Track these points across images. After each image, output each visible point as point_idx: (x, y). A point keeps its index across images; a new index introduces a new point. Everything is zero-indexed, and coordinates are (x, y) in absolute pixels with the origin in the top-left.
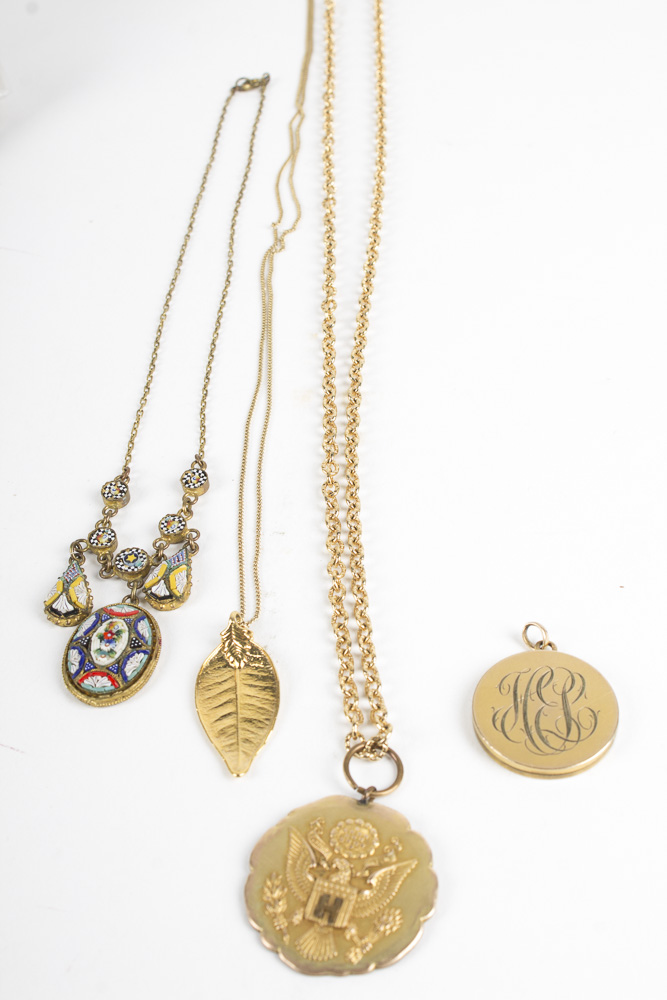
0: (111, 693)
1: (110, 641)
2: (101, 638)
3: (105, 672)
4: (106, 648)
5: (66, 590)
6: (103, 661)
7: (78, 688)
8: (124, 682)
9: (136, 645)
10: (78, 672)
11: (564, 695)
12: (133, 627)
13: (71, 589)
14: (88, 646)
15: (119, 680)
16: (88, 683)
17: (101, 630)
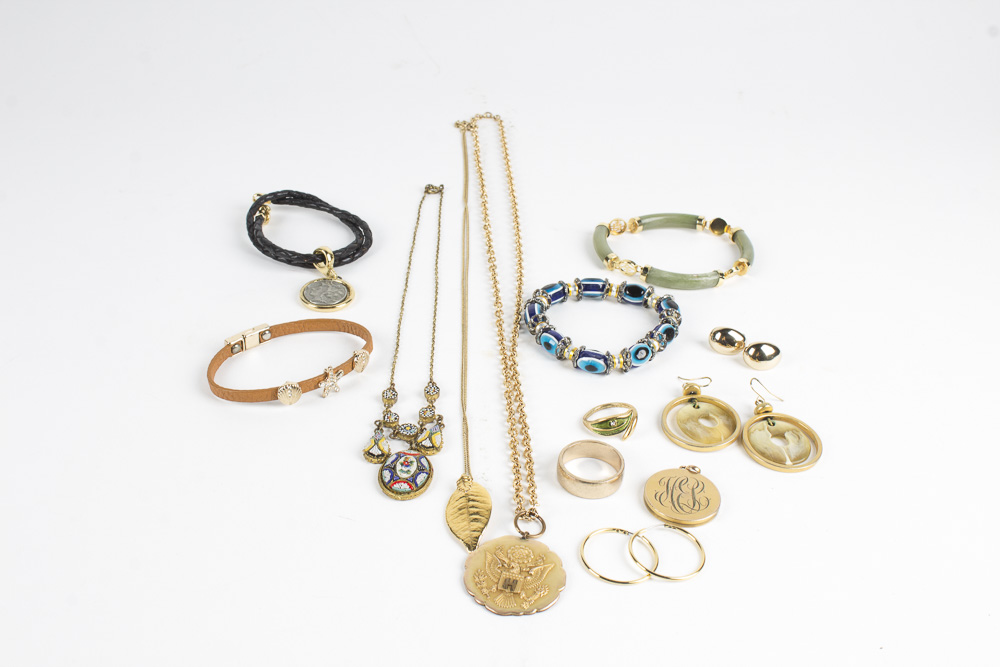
0: (409, 493)
1: (407, 466)
2: (402, 465)
3: (406, 481)
4: (405, 469)
5: (376, 443)
6: (405, 476)
7: (390, 489)
8: (415, 487)
9: (421, 469)
10: (389, 481)
11: (693, 490)
12: (419, 461)
13: (380, 443)
14: (394, 468)
15: (414, 486)
16: (396, 487)
17: (402, 460)
